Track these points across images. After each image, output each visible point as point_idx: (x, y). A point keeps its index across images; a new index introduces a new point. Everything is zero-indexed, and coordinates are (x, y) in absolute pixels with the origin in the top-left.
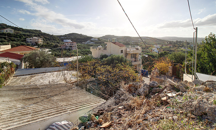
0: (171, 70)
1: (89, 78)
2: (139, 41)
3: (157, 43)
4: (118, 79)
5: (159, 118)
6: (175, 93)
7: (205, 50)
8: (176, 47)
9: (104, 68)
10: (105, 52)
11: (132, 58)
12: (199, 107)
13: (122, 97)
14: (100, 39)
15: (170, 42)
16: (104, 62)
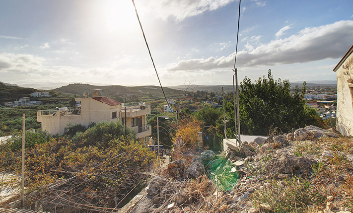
0: (201, 137)
1: (50, 182)
2: (139, 93)
3: (171, 96)
4: (119, 170)
5: (248, 192)
6: (243, 160)
7: (241, 101)
8: (198, 100)
9: (84, 152)
10: (76, 121)
11: (134, 126)
12: (289, 161)
13: (165, 189)
14: (57, 94)
15: (189, 93)
16: (79, 140)
